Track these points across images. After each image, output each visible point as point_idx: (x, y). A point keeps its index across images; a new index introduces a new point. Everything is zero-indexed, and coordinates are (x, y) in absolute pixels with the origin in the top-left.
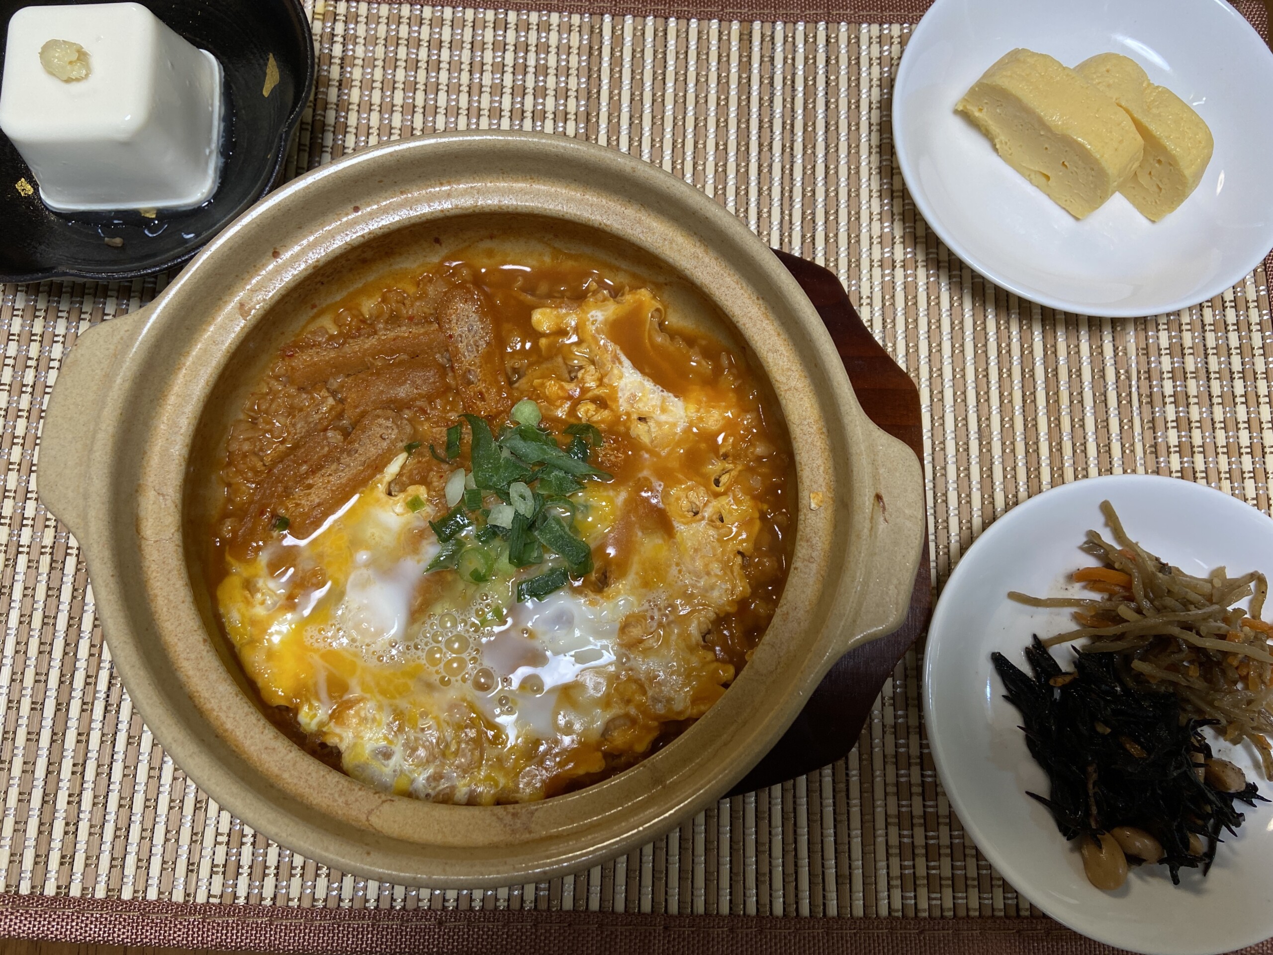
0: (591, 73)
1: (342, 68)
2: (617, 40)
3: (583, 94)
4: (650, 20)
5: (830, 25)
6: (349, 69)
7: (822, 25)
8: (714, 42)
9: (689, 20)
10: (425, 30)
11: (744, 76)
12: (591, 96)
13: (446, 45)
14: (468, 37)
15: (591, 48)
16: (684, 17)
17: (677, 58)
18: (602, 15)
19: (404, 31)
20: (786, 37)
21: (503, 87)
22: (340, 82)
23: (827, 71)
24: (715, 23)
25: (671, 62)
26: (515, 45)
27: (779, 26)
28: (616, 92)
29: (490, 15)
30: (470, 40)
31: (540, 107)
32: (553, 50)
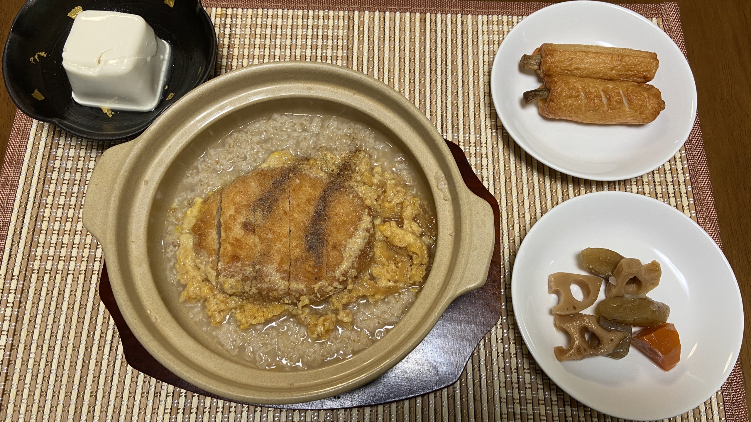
0: (349, 38)
1: (230, 39)
2: (361, 23)
3: (345, 48)
4: (377, 13)
5: (463, 16)
6: (233, 40)
7: (459, 16)
8: (408, 22)
9: (395, 13)
10: (269, 20)
11: (423, 38)
12: (349, 48)
13: (279, 27)
14: (290, 23)
15: (349, 26)
16: (393, 11)
17: (390, 30)
18: (354, 11)
19: (259, 21)
20: (442, 21)
21: (306, 45)
22: (229, 46)
23: (462, 37)
24: (408, 14)
25: (387, 32)
26: (312, 26)
27: (439, 15)
28: (361, 46)
29: (300, 12)
30: (291, 24)
31: (324, 54)
32: (331, 28)
